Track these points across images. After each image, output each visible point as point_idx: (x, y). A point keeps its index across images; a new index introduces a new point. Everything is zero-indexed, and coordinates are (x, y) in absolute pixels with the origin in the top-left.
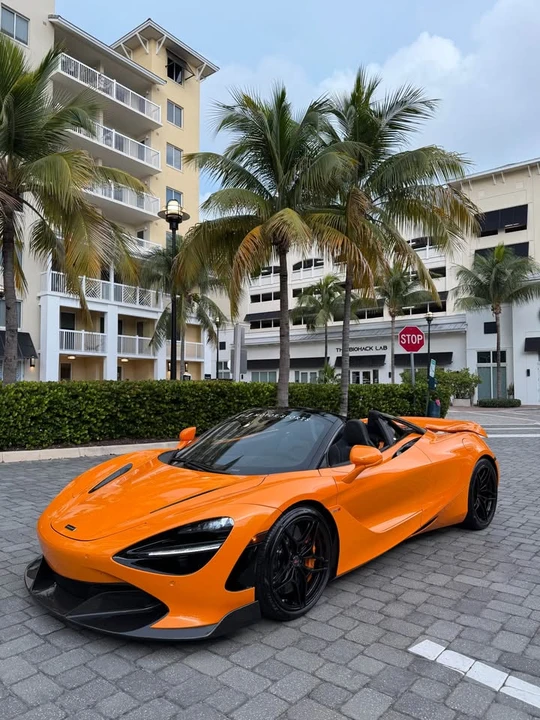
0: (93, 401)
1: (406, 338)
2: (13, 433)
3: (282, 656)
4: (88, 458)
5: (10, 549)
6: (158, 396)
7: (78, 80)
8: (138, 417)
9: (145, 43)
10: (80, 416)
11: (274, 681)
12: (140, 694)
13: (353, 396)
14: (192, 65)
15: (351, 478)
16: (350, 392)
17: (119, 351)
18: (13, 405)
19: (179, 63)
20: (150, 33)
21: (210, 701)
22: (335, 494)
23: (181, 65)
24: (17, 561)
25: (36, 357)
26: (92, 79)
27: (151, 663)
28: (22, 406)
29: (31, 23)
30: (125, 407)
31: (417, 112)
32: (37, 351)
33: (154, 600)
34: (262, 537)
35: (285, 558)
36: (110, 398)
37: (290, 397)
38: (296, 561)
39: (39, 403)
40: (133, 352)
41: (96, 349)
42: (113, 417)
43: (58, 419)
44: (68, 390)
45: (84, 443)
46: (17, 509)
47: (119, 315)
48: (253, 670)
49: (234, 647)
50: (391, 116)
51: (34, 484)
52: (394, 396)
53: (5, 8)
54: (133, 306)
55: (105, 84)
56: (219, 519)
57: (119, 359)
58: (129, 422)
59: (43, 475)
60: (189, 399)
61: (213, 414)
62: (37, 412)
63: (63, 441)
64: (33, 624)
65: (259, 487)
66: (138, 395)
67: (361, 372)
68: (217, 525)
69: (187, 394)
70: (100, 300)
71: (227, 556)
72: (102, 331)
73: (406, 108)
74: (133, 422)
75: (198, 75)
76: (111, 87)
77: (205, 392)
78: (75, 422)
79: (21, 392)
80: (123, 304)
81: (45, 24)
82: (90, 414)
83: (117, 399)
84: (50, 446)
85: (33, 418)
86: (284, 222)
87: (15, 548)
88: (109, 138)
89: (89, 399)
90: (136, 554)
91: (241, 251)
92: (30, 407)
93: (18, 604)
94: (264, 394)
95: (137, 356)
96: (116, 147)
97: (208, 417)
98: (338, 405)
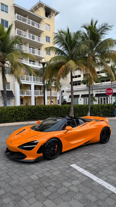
0: (25, 111)
1: (108, 91)
2: (6, 119)
3: (46, 165)
4: (23, 124)
5: (3, 145)
6: (40, 109)
7: (21, 21)
8: (35, 114)
9: (39, 8)
10: (22, 114)
11: (43, 169)
12: (20, 169)
13: (92, 108)
14: (52, 12)
15: (66, 133)
16: (91, 107)
17: (35, 95)
18: (6, 113)
19: (49, 12)
20: (40, 5)
21: (31, 171)
22: (62, 136)
23: (49, 13)
24: (4, 148)
25: (14, 97)
26: (25, 20)
27: (23, 165)
28: (8, 113)
29: (8, 7)
30: (32, 112)
31: (108, 29)
32: (14, 95)
33: (25, 155)
34: (44, 144)
35: (50, 148)
36: (29, 110)
37: (74, 109)
38: (52, 149)
39: (12, 112)
40: (39, 95)
41: (29, 94)
42: (29, 115)
43: (17, 115)
44: (19, 108)
45: (23, 121)
46: (6, 137)
47: (35, 85)
48: (40, 167)
49: (39, 163)
50: (101, 31)
51: (10, 131)
52: (104, 107)
53: (2, 4)
54: (38, 82)
55: (29, 21)
56: (36, 141)
57: (35, 97)
58: (33, 116)
59: (13, 129)
60: (48, 110)
61: (54, 114)
62: (12, 114)
63: (18, 120)
64: (5, 159)
65: (45, 135)
66: (35, 109)
67: (103, 98)
68: (36, 142)
69: (47, 109)
70: (30, 81)
71: (37, 147)
72: (30, 90)
73: (105, 28)
74: (34, 116)
75: (54, 15)
76: (30, 22)
77: (52, 108)
78: (21, 116)
79: (8, 109)
80: (35, 82)
81: (12, 6)
82: (24, 114)
83: (30, 110)
84: (15, 122)
85: (11, 116)
86: (69, 65)
87: (4, 145)
88: (30, 36)
89: (24, 111)
90: (21, 147)
91: (59, 72)
92: (10, 113)
93: (3, 155)
94: (67, 108)
95: (40, 96)
96: (32, 39)
97: (53, 114)
98: (87, 110)
